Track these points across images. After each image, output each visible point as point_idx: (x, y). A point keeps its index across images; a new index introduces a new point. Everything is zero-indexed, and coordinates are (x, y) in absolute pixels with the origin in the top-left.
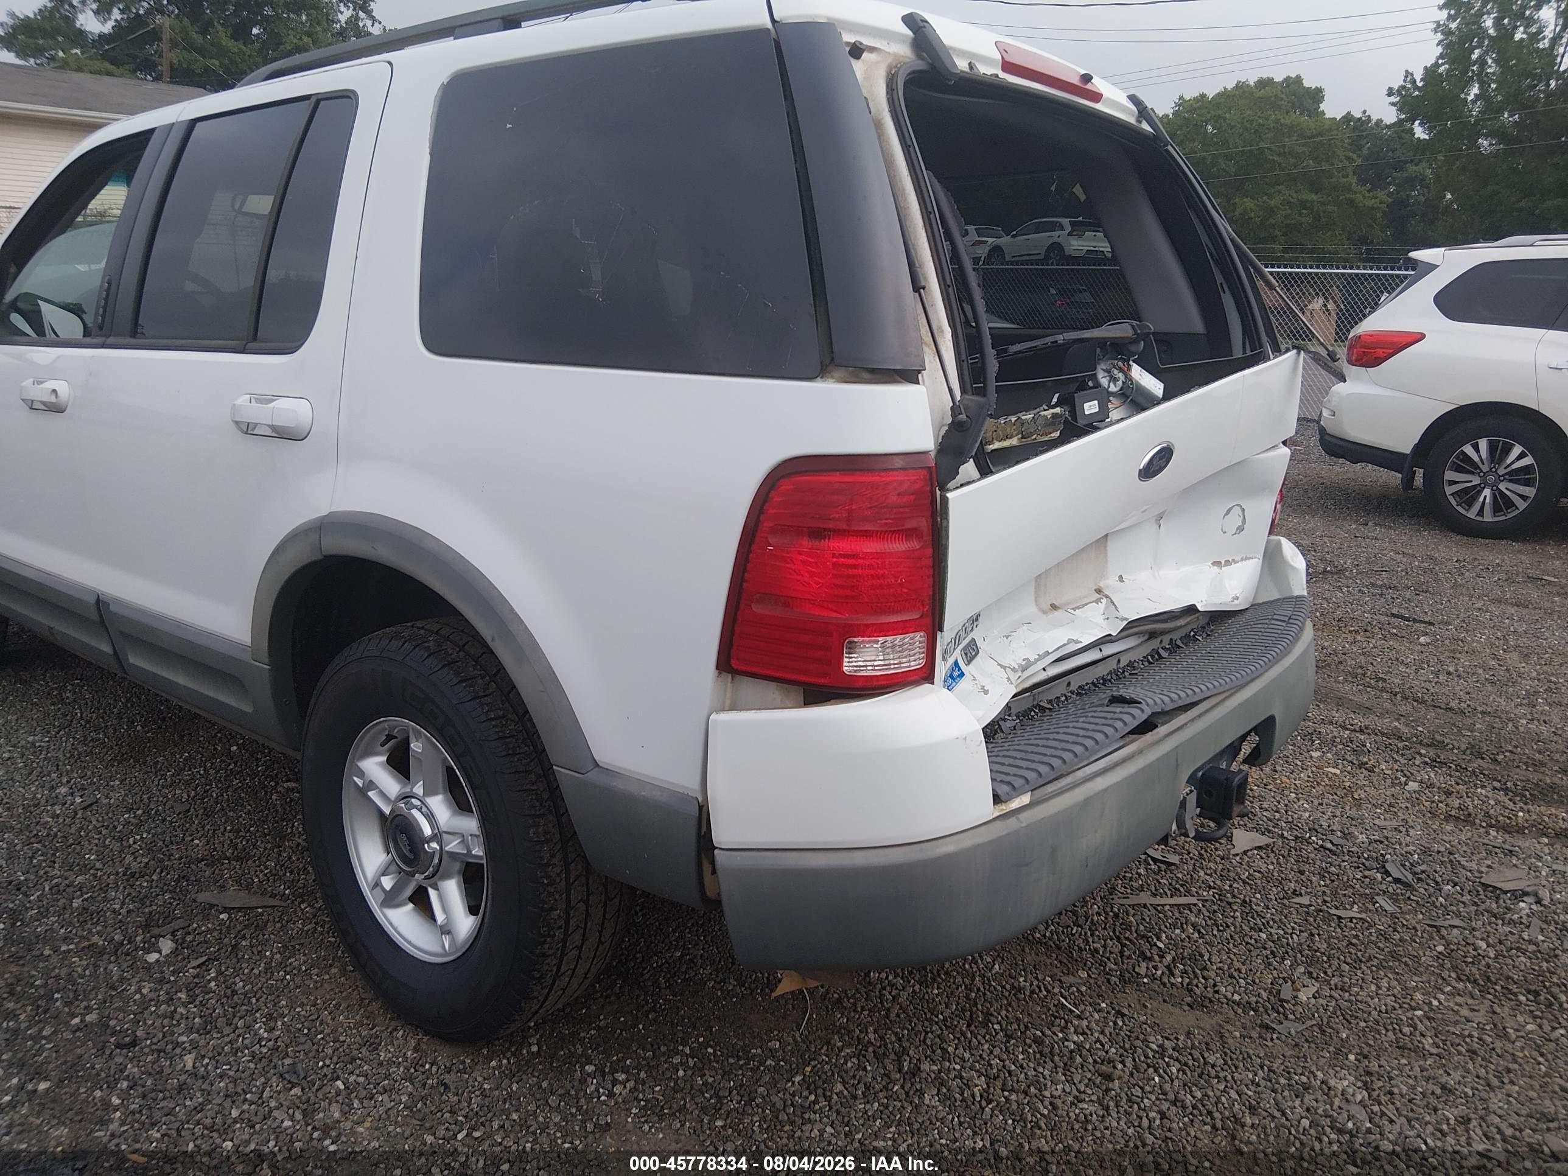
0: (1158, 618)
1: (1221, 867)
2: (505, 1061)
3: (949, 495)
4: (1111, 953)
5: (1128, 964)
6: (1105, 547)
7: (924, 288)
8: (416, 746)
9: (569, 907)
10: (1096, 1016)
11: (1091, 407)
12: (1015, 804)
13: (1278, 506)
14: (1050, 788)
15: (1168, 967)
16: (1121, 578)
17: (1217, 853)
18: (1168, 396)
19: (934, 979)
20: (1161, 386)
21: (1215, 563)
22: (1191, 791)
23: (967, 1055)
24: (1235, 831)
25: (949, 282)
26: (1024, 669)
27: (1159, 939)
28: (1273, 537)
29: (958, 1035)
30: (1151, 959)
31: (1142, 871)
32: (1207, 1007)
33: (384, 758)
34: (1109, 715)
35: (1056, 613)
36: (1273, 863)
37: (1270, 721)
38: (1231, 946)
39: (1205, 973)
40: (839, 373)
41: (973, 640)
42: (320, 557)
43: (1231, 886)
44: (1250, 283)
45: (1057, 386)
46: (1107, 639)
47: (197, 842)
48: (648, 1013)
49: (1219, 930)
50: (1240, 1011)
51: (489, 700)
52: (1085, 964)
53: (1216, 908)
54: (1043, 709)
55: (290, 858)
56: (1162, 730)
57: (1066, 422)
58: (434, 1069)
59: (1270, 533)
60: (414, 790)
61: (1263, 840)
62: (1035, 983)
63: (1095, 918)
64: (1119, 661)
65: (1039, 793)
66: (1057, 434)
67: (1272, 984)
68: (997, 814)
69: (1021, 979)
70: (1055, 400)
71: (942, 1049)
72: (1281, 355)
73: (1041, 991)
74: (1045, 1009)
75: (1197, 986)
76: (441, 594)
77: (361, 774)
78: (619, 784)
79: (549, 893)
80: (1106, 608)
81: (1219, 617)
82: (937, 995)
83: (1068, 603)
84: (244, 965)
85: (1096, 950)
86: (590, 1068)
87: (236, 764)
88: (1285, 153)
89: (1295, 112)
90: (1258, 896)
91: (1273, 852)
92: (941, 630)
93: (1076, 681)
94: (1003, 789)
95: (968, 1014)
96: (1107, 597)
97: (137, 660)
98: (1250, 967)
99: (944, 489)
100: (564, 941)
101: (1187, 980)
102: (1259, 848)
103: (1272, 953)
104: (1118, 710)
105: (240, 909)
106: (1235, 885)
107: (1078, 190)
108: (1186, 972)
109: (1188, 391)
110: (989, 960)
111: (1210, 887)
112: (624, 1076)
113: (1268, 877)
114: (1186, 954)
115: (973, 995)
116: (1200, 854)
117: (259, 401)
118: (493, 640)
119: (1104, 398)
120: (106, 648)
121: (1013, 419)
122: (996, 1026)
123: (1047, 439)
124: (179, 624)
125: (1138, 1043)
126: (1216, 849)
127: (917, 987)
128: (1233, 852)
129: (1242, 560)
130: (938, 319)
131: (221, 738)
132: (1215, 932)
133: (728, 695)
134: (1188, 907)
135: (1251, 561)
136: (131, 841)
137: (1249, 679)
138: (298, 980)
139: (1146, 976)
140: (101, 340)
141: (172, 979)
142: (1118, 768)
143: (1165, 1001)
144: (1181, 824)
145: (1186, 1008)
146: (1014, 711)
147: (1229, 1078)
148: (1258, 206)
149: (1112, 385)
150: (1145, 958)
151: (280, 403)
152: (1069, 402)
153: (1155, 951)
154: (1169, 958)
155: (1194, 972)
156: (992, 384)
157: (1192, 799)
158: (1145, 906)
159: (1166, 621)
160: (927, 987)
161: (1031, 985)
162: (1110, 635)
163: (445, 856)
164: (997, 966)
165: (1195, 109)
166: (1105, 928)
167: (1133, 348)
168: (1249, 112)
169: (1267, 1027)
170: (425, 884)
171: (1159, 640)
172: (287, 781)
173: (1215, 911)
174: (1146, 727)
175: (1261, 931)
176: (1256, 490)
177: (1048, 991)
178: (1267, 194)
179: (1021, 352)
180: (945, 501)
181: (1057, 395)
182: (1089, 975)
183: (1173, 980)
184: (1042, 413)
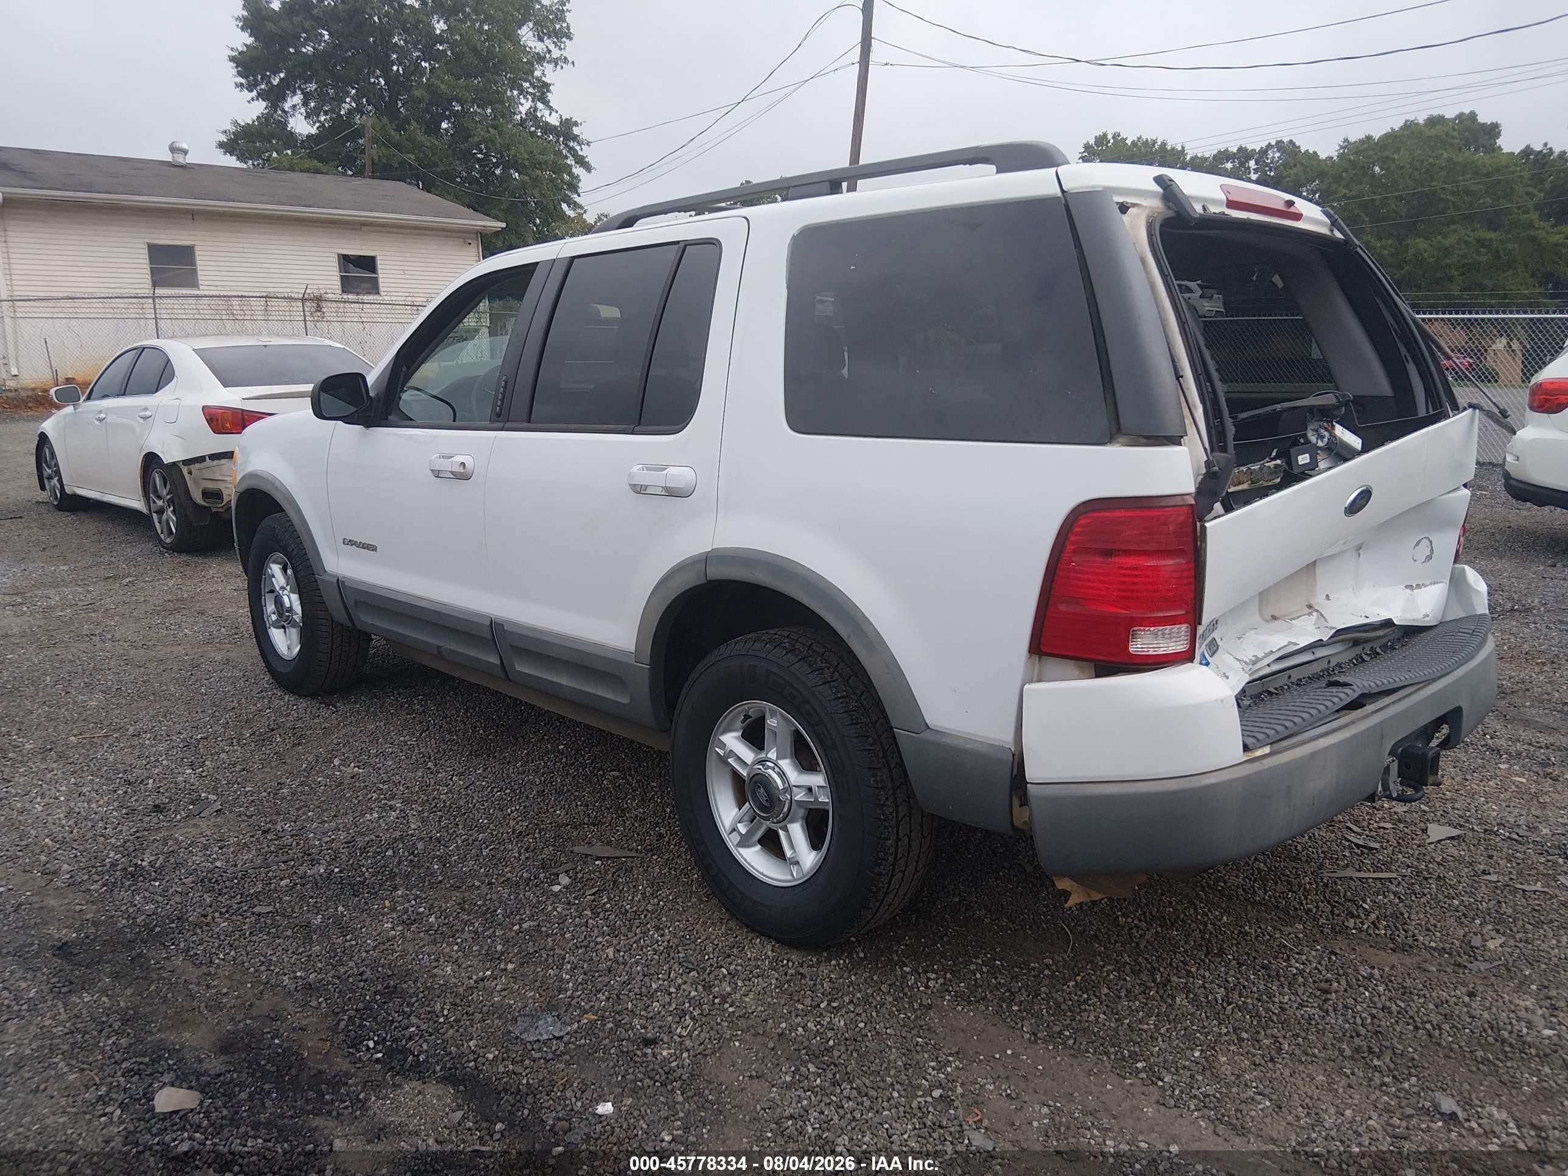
0: (1361, 629)
1: (1417, 852)
2: (841, 962)
3: (1207, 525)
4: (1323, 912)
5: (1338, 920)
6: (1314, 571)
7: (1182, 377)
8: (772, 722)
9: (898, 839)
10: (1313, 953)
11: (1304, 459)
12: (1259, 753)
13: (1462, 539)
14: (1284, 743)
15: (1373, 923)
16: (1328, 597)
17: (1414, 842)
18: (1366, 449)
19: (1172, 925)
20: (1360, 441)
21: (1407, 587)
22: (1393, 761)
23: (1207, 974)
24: (1429, 825)
25: (1200, 372)
26: (1254, 663)
27: (1364, 901)
28: (1457, 566)
29: (1199, 961)
30: (1358, 917)
31: (1347, 853)
32: (1407, 951)
33: (739, 734)
34: (1328, 694)
35: (1276, 622)
36: (1464, 850)
37: (1458, 710)
38: (1428, 908)
39: (1406, 927)
40: (1122, 439)
41: (1214, 639)
42: (704, 581)
43: (1426, 866)
44: (1433, 361)
45: (1276, 444)
46: (1318, 644)
47: (558, 812)
48: (942, 937)
49: (1417, 897)
50: (1436, 954)
51: (835, 684)
52: (1301, 920)
53: (1413, 881)
54: (1270, 694)
55: (633, 825)
56: (1370, 708)
57: (1285, 471)
58: (790, 964)
59: (1455, 562)
60: (769, 756)
61: (1456, 832)
62: (1259, 930)
63: (1308, 886)
64: (1329, 662)
65: (1277, 746)
66: (1278, 480)
67: (1464, 936)
68: (1245, 759)
69: (1247, 928)
70: (1274, 454)
71: (1187, 970)
72: (1459, 413)
73: (1264, 935)
74: (1269, 948)
75: (1398, 936)
76: (807, 605)
77: (723, 745)
78: (948, 741)
79: (885, 826)
80: (1318, 618)
81: (1412, 632)
82: (1177, 935)
83: (1285, 616)
84: (626, 895)
85: (1310, 910)
86: (907, 969)
87: (566, 757)
88: (1459, 191)
89: (1470, 149)
90: (1452, 874)
91: (1464, 841)
92: (1200, 624)
93: (1296, 675)
94: (1250, 741)
95: (1204, 948)
96: (1317, 611)
97: (523, 667)
98: (1443, 924)
99: (1202, 520)
100: (894, 865)
101: (1390, 932)
102: (1452, 838)
103: (1464, 914)
104: (1334, 690)
105: (609, 858)
106: (1430, 865)
107: (1277, 280)
108: (1388, 926)
109: (1382, 445)
110: (1217, 913)
111: (1408, 867)
112: (934, 975)
113: (1460, 860)
114: (1388, 913)
115: (1207, 936)
116: (1398, 843)
117: (648, 469)
118: (849, 636)
119: (1313, 451)
120: (494, 660)
121: (1244, 469)
122: (1229, 957)
123: (1270, 484)
124: (568, 638)
125: (1350, 971)
126: (1413, 839)
127: (1159, 929)
128: (1428, 841)
129: (1431, 584)
130: (1193, 399)
131: (547, 740)
132: (1413, 898)
133: (1036, 672)
134: (1390, 880)
135: (1440, 585)
136: (509, 810)
137: (1439, 675)
138: (669, 905)
139: (1354, 929)
140: (501, 425)
141: (577, 902)
142: (1336, 733)
143: (1371, 946)
144: (1386, 787)
145: (1390, 951)
146: (1247, 694)
147: (1428, 995)
148: (1432, 246)
149: (1319, 441)
150: (1353, 916)
151: (671, 470)
152: (1286, 455)
153: (1361, 911)
154: (1373, 916)
155: (1396, 927)
156: (1231, 443)
157: (1394, 768)
158: (1351, 878)
159: (1367, 631)
160: (1167, 929)
161: (1256, 931)
162: (1321, 640)
163: (794, 805)
164: (1225, 918)
165: (1361, 152)
166: (1317, 894)
167: (1336, 412)
168: (1419, 152)
169: (1459, 965)
170: (773, 826)
171: (1361, 647)
172: (611, 771)
173: (1413, 884)
174: (1356, 704)
175: (1454, 898)
176: (1443, 524)
177: (1271, 936)
178: (1440, 234)
179: (1247, 418)
180: (1204, 528)
181: (1275, 450)
182: (1304, 927)
183: (1377, 932)
184: (1267, 464)
